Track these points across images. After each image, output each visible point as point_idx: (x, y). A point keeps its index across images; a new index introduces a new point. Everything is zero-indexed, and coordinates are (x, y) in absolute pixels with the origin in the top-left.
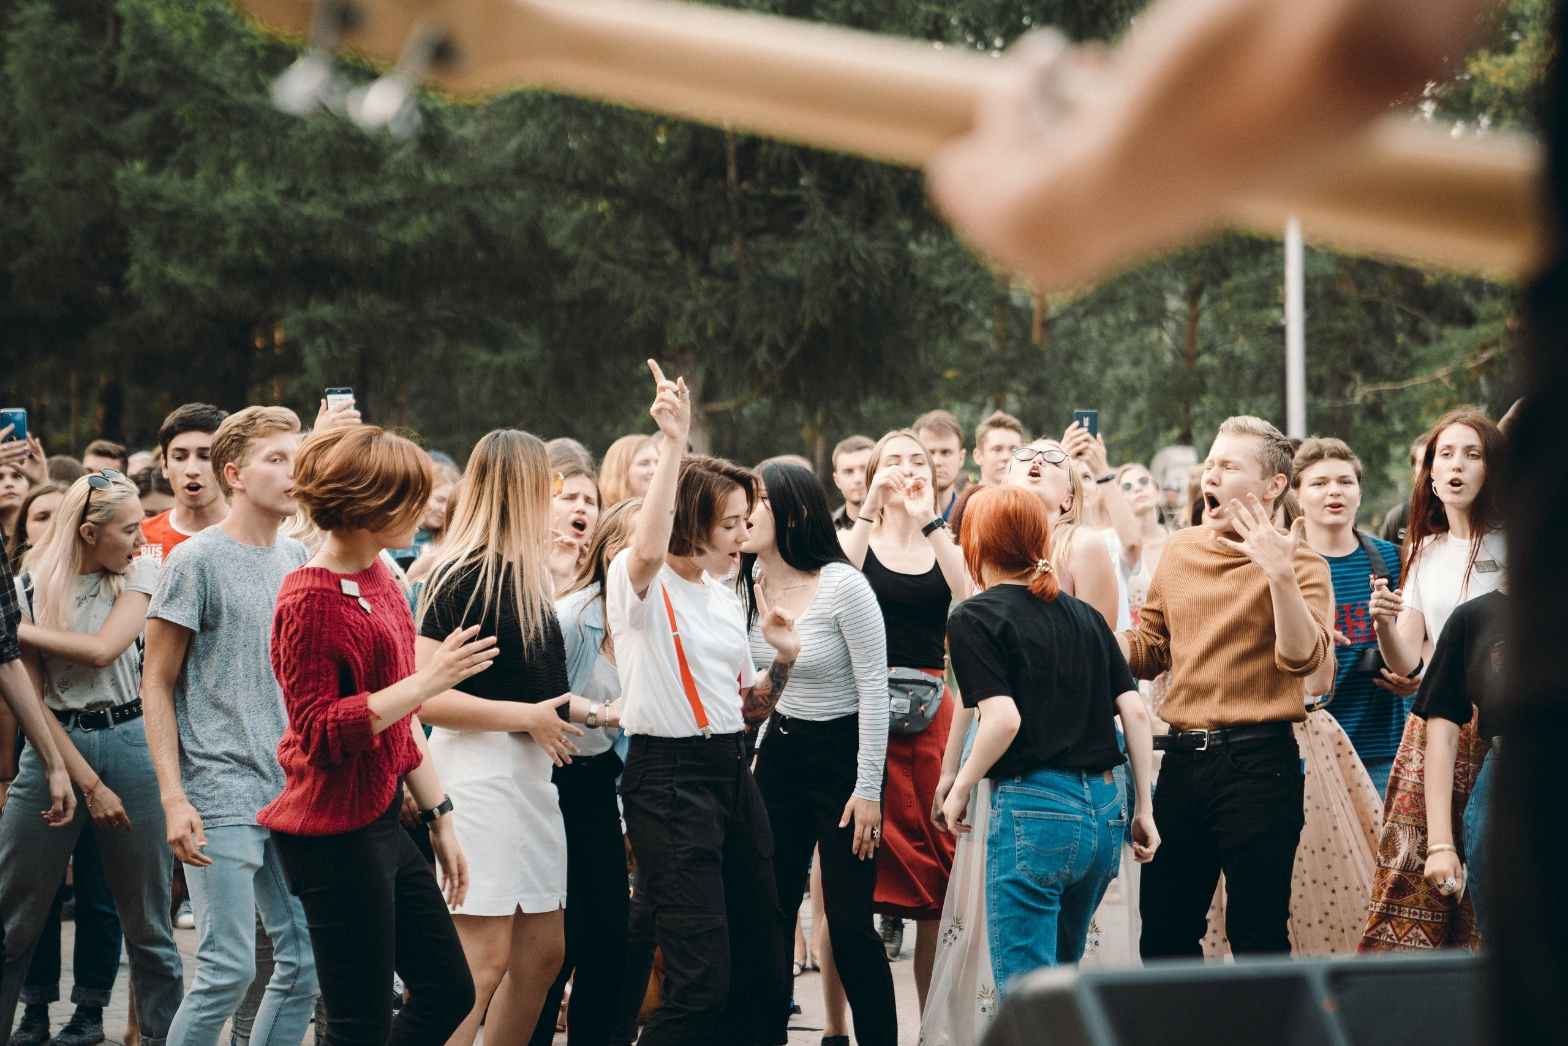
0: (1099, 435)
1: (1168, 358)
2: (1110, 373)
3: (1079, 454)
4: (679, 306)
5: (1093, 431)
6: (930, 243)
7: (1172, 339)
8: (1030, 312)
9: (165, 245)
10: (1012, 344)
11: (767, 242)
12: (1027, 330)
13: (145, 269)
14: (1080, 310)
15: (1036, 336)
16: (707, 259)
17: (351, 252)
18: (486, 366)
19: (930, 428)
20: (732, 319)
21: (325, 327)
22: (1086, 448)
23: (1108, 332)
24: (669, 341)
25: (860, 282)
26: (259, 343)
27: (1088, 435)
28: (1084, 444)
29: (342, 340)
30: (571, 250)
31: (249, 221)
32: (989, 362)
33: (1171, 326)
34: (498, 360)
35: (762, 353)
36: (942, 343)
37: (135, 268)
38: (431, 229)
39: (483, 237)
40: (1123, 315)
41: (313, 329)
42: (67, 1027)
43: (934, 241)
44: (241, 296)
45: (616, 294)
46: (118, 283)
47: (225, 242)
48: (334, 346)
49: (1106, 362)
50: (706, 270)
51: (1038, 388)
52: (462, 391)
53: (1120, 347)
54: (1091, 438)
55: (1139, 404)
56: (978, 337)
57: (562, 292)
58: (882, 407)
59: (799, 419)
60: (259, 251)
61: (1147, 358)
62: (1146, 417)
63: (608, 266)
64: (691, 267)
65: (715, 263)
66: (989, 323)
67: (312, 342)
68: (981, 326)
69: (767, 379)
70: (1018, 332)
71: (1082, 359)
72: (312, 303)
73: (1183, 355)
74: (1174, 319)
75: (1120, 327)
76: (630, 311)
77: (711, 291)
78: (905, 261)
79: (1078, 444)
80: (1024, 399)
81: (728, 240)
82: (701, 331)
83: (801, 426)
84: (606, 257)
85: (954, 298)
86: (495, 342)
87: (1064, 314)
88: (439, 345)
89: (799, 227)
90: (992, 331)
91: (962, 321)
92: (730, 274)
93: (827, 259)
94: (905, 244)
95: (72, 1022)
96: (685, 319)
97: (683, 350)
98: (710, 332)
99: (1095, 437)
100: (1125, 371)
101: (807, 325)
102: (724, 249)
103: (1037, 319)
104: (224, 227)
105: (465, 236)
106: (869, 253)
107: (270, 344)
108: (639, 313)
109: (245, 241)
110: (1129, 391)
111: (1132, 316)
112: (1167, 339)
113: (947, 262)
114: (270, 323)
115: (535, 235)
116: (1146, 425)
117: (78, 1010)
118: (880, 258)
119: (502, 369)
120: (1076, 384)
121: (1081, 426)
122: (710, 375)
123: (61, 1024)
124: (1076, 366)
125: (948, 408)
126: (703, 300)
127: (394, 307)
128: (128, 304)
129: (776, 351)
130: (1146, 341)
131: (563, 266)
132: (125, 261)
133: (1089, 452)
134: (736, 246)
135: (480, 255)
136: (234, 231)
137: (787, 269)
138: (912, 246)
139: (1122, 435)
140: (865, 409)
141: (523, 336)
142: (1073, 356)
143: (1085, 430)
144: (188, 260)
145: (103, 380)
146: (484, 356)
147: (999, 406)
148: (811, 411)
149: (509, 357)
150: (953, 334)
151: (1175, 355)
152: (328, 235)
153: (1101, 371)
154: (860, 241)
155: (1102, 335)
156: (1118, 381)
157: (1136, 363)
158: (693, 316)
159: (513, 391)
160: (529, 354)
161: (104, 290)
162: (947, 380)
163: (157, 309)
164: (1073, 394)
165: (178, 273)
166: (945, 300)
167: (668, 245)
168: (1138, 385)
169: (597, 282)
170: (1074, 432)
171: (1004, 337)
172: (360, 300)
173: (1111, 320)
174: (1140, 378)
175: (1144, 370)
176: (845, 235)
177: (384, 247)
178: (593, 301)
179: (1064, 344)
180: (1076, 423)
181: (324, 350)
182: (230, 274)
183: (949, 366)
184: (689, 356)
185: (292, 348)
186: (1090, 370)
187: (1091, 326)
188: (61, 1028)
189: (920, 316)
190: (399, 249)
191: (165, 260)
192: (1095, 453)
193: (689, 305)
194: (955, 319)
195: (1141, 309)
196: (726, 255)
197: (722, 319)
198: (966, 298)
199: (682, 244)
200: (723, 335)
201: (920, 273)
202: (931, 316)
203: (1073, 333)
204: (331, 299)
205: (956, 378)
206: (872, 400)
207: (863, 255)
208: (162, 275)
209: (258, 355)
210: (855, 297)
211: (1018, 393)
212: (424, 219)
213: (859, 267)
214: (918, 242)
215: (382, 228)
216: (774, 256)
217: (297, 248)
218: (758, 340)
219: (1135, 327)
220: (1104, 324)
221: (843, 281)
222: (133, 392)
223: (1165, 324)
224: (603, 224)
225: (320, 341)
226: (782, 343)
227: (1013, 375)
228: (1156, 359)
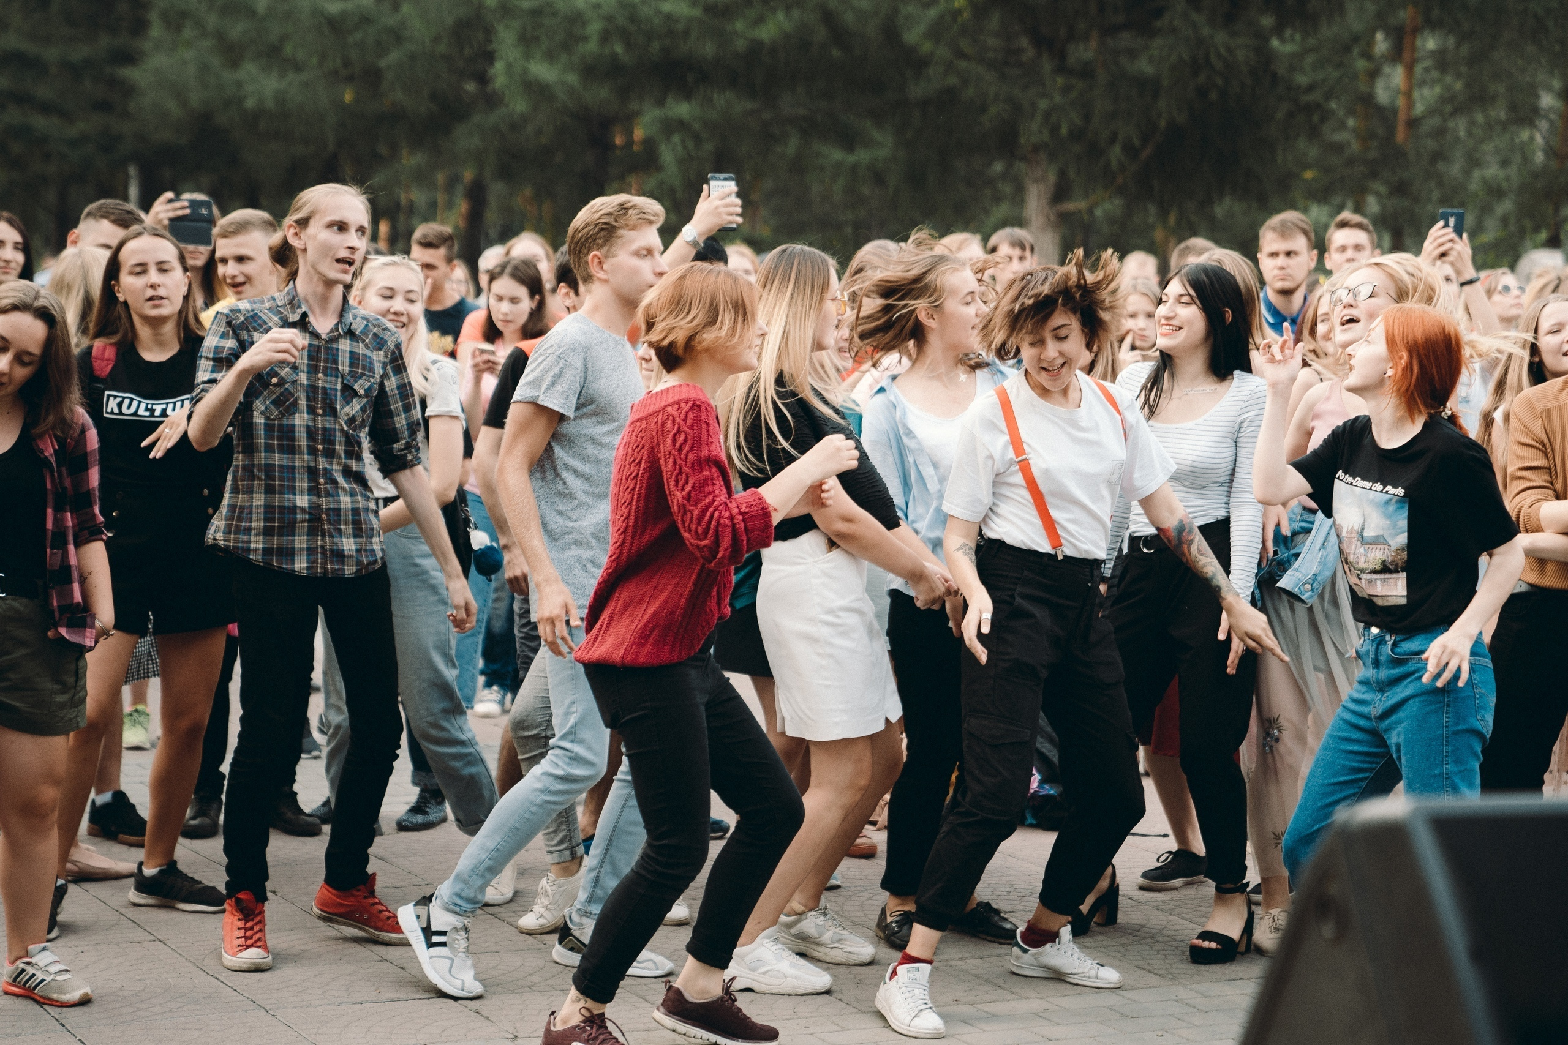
0: (1465, 236)
1: (1539, 157)
2: (1477, 174)
3: (1443, 255)
4: (1033, 105)
5: (1459, 231)
6: (1293, 40)
7: (1544, 138)
8: (1394, 111)
9: (527, 41)
10: (1375, 144)
11: (1125, 39)
12: (1391, 130)
13: (509, 66)
14: (1448, 108)
15: (1400, 135)
16: (1062, 56)
17: (709, 49)
18: (839, 165)
19: (1278, 229)
20: (1087, 117)
21: (681, 125)
22: (1451, 249)
23: (1477, 132)
24: (1023, 140)
25: (1219, 81)
26: (618, 141)
27: (1453, 236)
28: (1449, 245)
29: (697, 139)
30: (926, 47)
31: (609, 19)
32: (1350, 162)
33: (1544, 125)
34: (851, 159)
35: (1116, 153)
36: (1302, 143)
37: (499, 66)
38: (788, 27)
39: (839, 34)
40: (1493, 114)
41: (670, 127)
42: (413, 807)
43: (1298, 37)
44: (601, 94)
45: (970, 92)
46: (483, 79)
47: (585, 39)
48: (690, 144)
49: (1474, 162)
50: (1062, 68)
51: (1400, 189)
52: (816, 189)
53: (1488, 147)
54: (1457, 239)
55: (1506, 206)
56: (1340, 137)
57: (917, 90)
58: (1237, 207)
59: (1151, 220)
60: (619, 49)
61: (1517, 158)
62: (1512, 219)
63: (963, 64)
64: (1047, 66)
65: (1071, 60)
66: (1351, 122)
67: (668, 140)
68: (1343, 125)
69: (1120, 180)
70: (1381, 131)
71: (1446, 159)
72: (670, 101)
73: (1555, 154)
74: (1546, 117)
75: (1489, 126)
76: (983, 109)
77: (1066, 90)
78: (1265, 58)
79: (1442, 245)
80: (1385, 201)
81: (1086, 38)
82: (1054, 130)
83: (1153, 227)
84: (961, 55)
85: (1316, 97)
86: (849, 141)
87: (1430, 112)
88: (793, 145)
89: (1158, 24)
90: (1354, 130)
91: (1323, 120)
92: (1086, 72)
93: (1186, 57)
94: (1267, 41)
95: (417, 802)
96: (1039, 118)
97: (1036, 149)
98: (1064, 131)
99: (1461, 236)
100: (1492, 171)
101: (1162, 124)
102: (1081, 46)
103: (1402, 117)
104: (585, 24)
105: (821, 34)
106: (1229, 49)
107: (630, 143)
108: (993, 110)
109: (605, 37)
110: (1496, 192)
111: (1503, 115)
112: (1539, 139)
113: (1310, 59)
114: (628, 120)
115: (891, 33)
116: (1512, 227)
117: (422, 791)
118: (1241, 55)
119: (854, 168)
120: (1440, 184)
121: (1446, 225)
122: (1062, 174)
123: (407, 803)
124: (1441, 166)
126: (1058, 99)
127: (749, 105)
128: (492, 100)
129: (1130, 151)
130: (1517, 141)
131: (919, 64)
132: (489, 57)
133: (1454, 253)
134: (1093, 43)
135: (836, 53)
136: (595, 27)
137: (1144, 66)
138: (1275, 43)
139: (1488, 237)
140: (1220, 210)
141: (877, 135)
142: (1437, 156)
143: (1450, 230)
144: (550, 57)
145: (468, 175)
146: (836, 155)
148: (1164, 213)
149: (862, 156)
150: (1314, 133)
151: (1546, 153)
152: (686, 33)
153: (1467, 172)
154: (1221, 38)
155: (1470, 134)
156: (1485, 181)
157: (1505, 163)
158: (1047, 115)
159: (866, 190)
160: (882, 153)
161: (470, 87)
162: (1306, 181)
163: (519, 105)
164: (1436, 195)
165: (542, 71)
166: (1306, 98)
167: (1024, 42)
168: (1505, 185)
169: (952, 80)
170: (1439, 234)
171: (1366, 137)
172: (716, 96)
173: (1480, 118)
174: (1508, 179)
175: (1513, 171)
176: (1206, 31)
177: (741, 45)
178: (948, 99)
179: (1430, 144)
180: (1441, 223)
181: (680, 148)
182: (590, 71)
183: (1307, 167)
184: (1043, 156)
185: (650, 145)
186: (1455, 169)
187: (1460, 126)
188: (408, 807)
189: (1279, 115)
190: (756, 46)
191: (527, 56)
192: (1459, 253)
193: (1043, 104)
194: (1316, 118)
195: (1513, 107)
196: (1083, 52)
197: (1076, 117)
198: (1328, 96)
199: (1040, 42)
200: (1077, 135)
201: (1281, 71)
202: (1291, 115)
203: (1440, 132)
204: (688, 96)
205: (1314, 179)
206: (1227, 201)
207: (1223, 51)
208: (525, 72)
209: (618, 152)
210: (1213, 96)
211: (1378, 195)
212: (781, 16)
213: (1219, 65)
214: (1282, 39)
215: (739, 25)
216: (1133, 54)
217: (656, 45)
218: (1113, 140)
219: (1505, 126)
220: (1473, 123)
221: (1202, 78)
222: (496, 190)
223: (1537, 122)
224: (960, 20)
225: (676, 139)
226: (1137, 142)
227: (1374, 175)
228: (1526, 159)
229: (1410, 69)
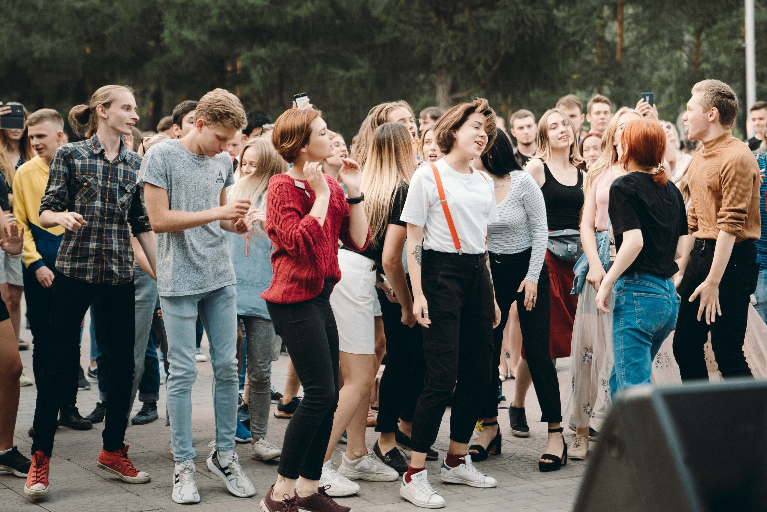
0: (654, 105)
1: (685, 65)
2: (656, 74)
3: (644, 115)
4: (438, 45)
5: (651, 103)
6: (564, 10)
7: (687, 56)
8: (615, 44)
9: (180, 20)
10: (606, 60)
11: (482, 12)
12: (614, 53)
13: (171, 32)
14: (640, 42)
15: (618, 56)
16: (451, 21)
17: (273, 22)
18: (342, 77)
19: (564, 104)
20: (465, 51)
21: (261, 60)
22: (648, 112)
23: (655, 53)
24: (434, 63)
25: (529, 31)
26: (229, 69)
27: (649, 105)
28: (647, 110)
29: (269, 66)
30: (384, 18)
31: (222, 7)
32: (595, 70)
33: (687, 49)
34: (348, 74)
35: (480, 68)
36: (571, 61)
37: (166, 32)
38: (313, 9)
39: (339, 13)
40: (662, 44)
41: (255, 61)
42: (140, 412)
43: (566, 9)
44: (219, 45)
45: (406, 40)
46: (158, 40)
47: (210, 18)
48: (266, 69)
49: (654, 68)
50: (451, 27)
51: (620, 82)
52: (331, 90)
53: (660, 61)
54: (650, 107)
55: (671, 89)
56: (589, 57)
57: (379, 40)
58: (541, 94)
59: (499, 101)
60: (228, 22)
61: (675, 66)
62: (674, 96)
63: (402, 26)
64: (444, 26)
65: (456, 23)
66: (594, 50)
67: (255, 67)
68: (590, 52)
69: (483, 81)
70: (609, 54)
71: (641, 67)
72: (255, 48)
73: (693, 63)
74: (687, 45)
75: (661, 51)
76: (413, 48)
77: (454, 37)
78: (551, 19)
79: (643, 110)
80: (613, 88)
81: (463, 11)
82: (449, 57)
83: (500, 105)
84: (401, 21)
85: (577, 38)
86: (347, 66)
87: (632, 44)
88: (318, 68)
89: (498, 4)
90: (596, 54)
91: (581, 49)
92: (463, 28)
93: (512, 19)
94: (551, 11)
95: (142, 409)
96: (441, 52)
97: (440, 67)
98: (454, 58)
99: (652, 106)
100: (663, 72)
101: (502, 53)
102: (460, 16)
103: (619, 47)
104: (210, 10)
105: (330, 12)
106: (533, 16)
107: (235, 69)
108: (418, 49)
109: (220, 17)
110: (665, 83)
111: (667, 45)
112: (685, 57)
113: (573, 20)
114: (234, 58)
115: (365, 11)
116: (674, 100)
117: (144, 404)
118: (539, 18)
119: (350, 79)
120: (639, 80)
121: (645, 101)
122: (454, 80)
123: (137, 410)
124: (638, 70)
125: (574, 93)
126: (450, 42)
127: (296, 49)
128: (163, 50)
129: (487, 67)
130: (674, 57)
131: (380, 26)
132: (161, 28)
133: (649, 114)
134: (466, 14)
135: (338, 22)
136: (215, 12)
137: (492, 25)
138: (555, 12)
139: (663, 105)
140: (532, 95)
141: (360, 62)
142: (637, 65)
143: (647, 102)
144: (193, 27)
145: (152, 88)
146: (341, 73)
147: (600, 92)
148: (505, 98)
149: (353, 73)
150: (577, 56)
151: (689, 64)
152: (262, 13)
153: (651, 73)
154: (529, 10)
155: (651, 54)
156: (660, 78)
157: (669, 68)
158: (445, 50)
159: (356, 90)
160: (363, 71)
161: (152, 43)
162: (574, 79)
163: (178, 52)
164: (637, 85)
165: (188, 34)
166: (572, 39)
167: (432, 14)
168: (669, 79)
169: (397, 34)
171: (602, 57)
172: (278, 45)
173: (656, 47)
174: (671, 76)
175: (673, 72)
176: (521, 7)
177: (290, 19)
178: (395, 43)
179: (632, 60)
180: (643, 99)
181: (261, 72)
182: (213, 34)
183: (574, 72)
184: (444, 70)
185: (245, 70)
186: (645, 72)
187: (646, 50)
188: (137, 413)
189: (560, 48)
190: (297, 19)
191: (181, 27)
192: (652, 114)
193: (443, 45)
194: (577, 48)
195: (671, 41)
196: (461, 18)
197: (459, 51)
198: (583, 38)
199: (440, 14)
200: (461, 60)
201: (559, 26)
202: (565, 47)
203: (637, 54)
204: (264, 46)
205: (578, 78)
206: (536, 90)
207: (530, 17)
208: (180, 35)
209: (229, 75)
210: (527, 38)
211: (609, 85)
212: (309, 4)
213: (529, 24)
214: (558, 10)
215: (288, 9)
216: (486, 19)
217: (246, 20)
218: (478, 61)
219: (668, 50)
220: (653, 49)
221: (520, 31)
222: (167, 94)
223: (683, 48)
224: (399, 4)
225: (259, 67)
226: (490, 63)
227: (607, 76)
228: (679, 66)
229: (621, 23)
